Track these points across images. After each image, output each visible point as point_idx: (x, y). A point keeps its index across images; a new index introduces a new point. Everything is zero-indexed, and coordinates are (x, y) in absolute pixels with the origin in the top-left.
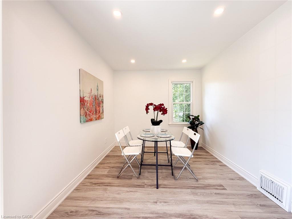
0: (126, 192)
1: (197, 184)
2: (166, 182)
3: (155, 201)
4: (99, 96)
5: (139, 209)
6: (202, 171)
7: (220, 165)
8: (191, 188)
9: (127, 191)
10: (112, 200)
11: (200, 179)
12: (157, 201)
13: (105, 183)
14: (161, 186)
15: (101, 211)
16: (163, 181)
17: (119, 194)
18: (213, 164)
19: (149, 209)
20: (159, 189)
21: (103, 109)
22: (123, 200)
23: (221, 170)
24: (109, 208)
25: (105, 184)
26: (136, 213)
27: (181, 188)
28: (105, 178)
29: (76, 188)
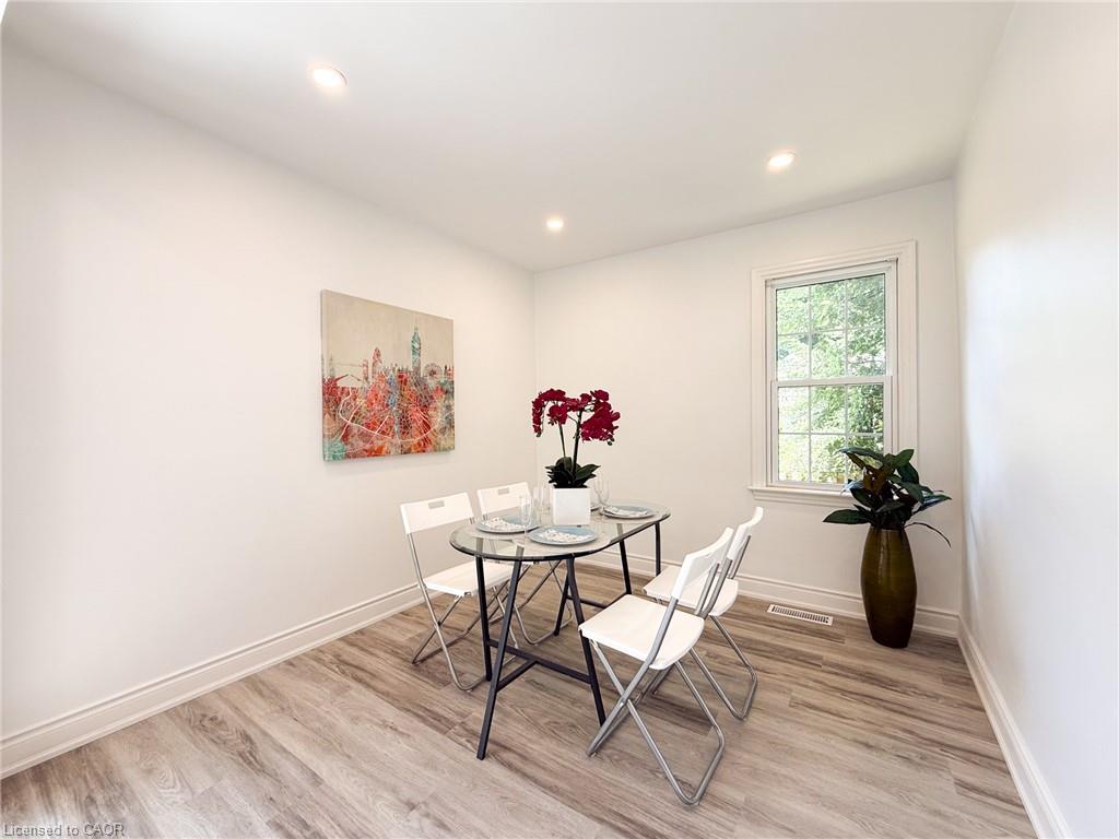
0: (377, 724)
1: (671, 824)
2: (541, 748)
3: (418, 799)
4: (423, 373)
5: (342, 798)
6: (783, 771)
7: (963, 785)
8: (612, 826)
9: (384, 721)
10: (317, 732)
11: (723, 804)
12: (424, 803)
13: (363, 670)
14: (506, 756)
15: (260, 749)
16: (535, 738)
17: (355, 720)
18: (923, 758)
19: (365, 818)
20: (484, 762)
21: (452, 415)
22: (341, 746)
23: (938, 813)
24: (285, 750)
25: (360, 674)
26: (318, 807)
27: (573, 802)
28: (382, 654)
29: (294, 658)
